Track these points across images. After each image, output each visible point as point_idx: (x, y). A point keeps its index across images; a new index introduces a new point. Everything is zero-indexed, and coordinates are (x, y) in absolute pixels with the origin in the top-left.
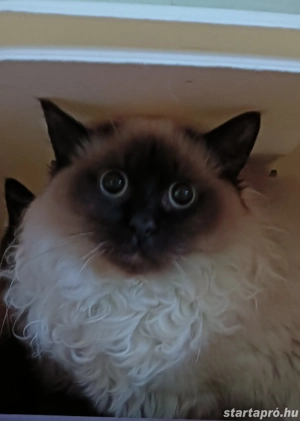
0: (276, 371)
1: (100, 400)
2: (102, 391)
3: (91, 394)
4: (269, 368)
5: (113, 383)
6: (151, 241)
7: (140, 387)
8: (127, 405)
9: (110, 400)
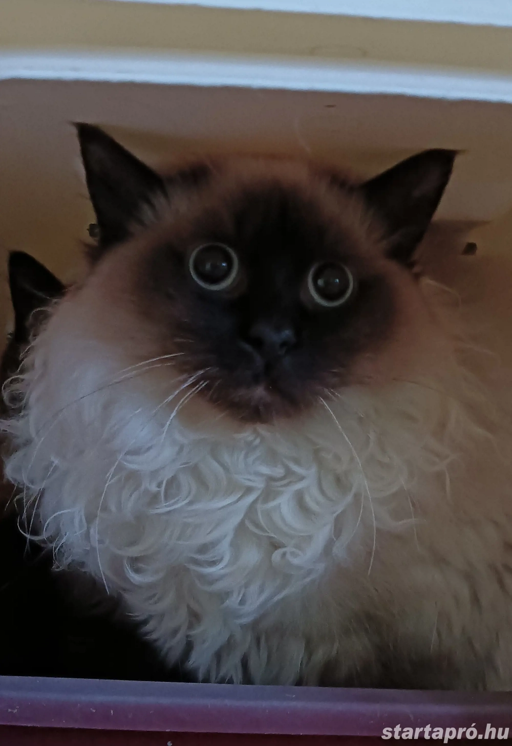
0: (475, 599)
1: (170, 649)
2: (175, 632)
3: (154, 636)
4: (465, 592)
5: (195, 617)
6: (287, 362)
7: (242, 626)
8: (218, 656)
9: (189, 647)
